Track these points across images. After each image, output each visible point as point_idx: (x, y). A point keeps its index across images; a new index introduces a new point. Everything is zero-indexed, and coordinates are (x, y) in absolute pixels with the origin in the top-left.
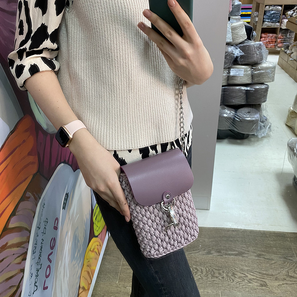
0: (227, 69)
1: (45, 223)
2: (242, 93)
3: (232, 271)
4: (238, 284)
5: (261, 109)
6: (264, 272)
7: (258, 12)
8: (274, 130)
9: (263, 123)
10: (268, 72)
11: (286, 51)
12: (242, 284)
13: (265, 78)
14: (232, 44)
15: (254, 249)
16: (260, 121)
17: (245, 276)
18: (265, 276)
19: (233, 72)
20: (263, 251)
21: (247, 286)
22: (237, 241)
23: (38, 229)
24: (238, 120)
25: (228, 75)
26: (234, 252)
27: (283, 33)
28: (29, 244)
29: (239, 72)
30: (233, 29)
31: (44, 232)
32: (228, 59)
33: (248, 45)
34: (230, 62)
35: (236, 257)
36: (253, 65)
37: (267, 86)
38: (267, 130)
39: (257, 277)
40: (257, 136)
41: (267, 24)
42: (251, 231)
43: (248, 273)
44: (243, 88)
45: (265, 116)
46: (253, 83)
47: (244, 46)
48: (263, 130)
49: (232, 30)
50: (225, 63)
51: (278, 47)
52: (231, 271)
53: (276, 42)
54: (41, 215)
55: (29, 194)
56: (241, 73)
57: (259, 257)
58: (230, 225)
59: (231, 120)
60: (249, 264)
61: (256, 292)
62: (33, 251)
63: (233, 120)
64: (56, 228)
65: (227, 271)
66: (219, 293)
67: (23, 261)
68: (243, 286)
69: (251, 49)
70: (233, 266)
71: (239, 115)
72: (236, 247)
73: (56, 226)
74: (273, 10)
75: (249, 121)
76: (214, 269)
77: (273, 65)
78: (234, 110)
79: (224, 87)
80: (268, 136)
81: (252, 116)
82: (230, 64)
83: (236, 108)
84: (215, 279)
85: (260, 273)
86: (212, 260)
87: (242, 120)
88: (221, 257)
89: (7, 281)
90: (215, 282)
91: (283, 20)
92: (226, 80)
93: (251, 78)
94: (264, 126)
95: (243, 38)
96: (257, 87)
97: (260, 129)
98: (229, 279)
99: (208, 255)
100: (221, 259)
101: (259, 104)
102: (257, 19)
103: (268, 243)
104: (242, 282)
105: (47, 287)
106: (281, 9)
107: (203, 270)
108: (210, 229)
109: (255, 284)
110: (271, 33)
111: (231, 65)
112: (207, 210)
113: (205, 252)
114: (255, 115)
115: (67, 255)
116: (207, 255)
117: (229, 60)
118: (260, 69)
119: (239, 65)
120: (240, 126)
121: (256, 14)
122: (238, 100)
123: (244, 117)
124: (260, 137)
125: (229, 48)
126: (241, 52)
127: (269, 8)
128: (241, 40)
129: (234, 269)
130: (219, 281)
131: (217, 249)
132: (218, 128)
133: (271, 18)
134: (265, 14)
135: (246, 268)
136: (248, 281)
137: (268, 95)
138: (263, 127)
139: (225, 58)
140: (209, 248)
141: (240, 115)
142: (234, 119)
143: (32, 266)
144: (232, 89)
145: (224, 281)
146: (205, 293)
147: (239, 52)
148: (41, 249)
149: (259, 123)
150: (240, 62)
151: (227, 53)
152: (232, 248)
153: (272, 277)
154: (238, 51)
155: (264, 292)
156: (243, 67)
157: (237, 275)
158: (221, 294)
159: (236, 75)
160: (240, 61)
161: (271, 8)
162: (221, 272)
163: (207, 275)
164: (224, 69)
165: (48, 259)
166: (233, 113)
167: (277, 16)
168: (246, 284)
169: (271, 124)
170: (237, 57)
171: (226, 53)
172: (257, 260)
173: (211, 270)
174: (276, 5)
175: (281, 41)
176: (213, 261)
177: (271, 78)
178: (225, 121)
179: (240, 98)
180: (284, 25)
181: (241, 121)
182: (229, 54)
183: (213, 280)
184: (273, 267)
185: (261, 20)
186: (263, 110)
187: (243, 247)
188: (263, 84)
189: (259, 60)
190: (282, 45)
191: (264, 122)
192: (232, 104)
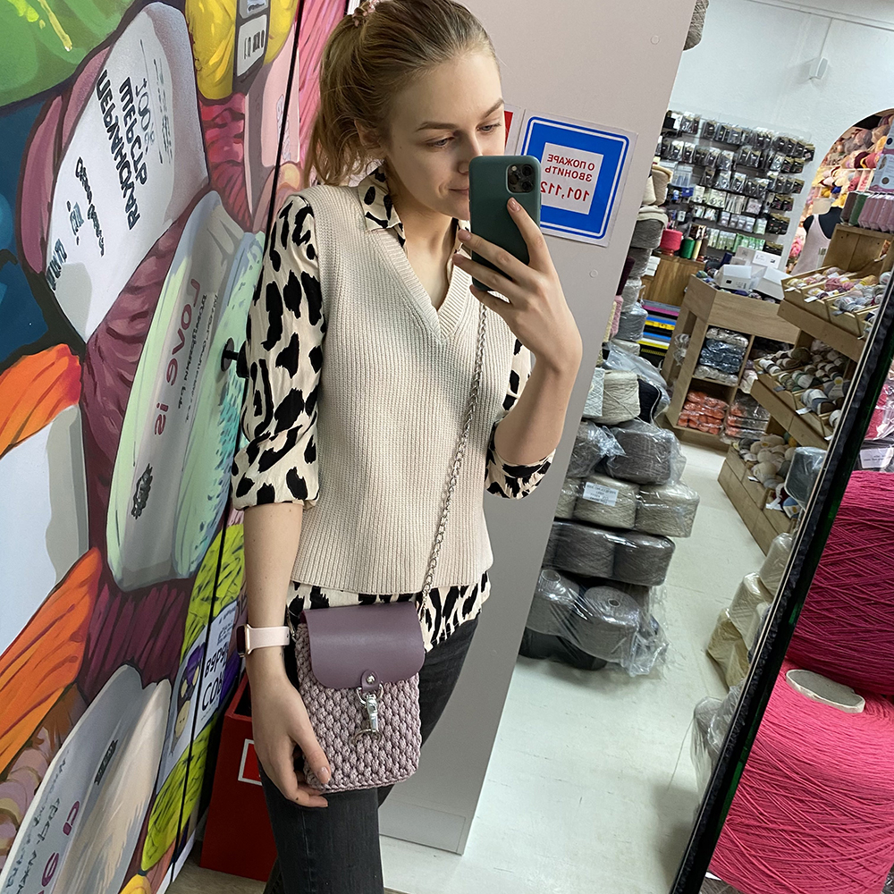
0: (578, 482)
1: (51, 811)
2: (606, 547)
7: (690, 337)
8: (673, 662)
9: (647, 639)
10: (677, 511)
11: (742, 452)
13: (667, 525)
14: (600, 424)
16: (640, 632)
19: (589, 492)
23: (35, 824)
24: (582, 615)
25: (578, 495)
27: (743, 404)
28: (6, 859)
29: (605, 495)
30: (609, 386)
31: (43, 835)
32: (582, 456)
33: (637, 435)
34: (588, 466)
36: (645, 485)
37: (669, 546)
38: (654, 660)
40: (626, 669)
41: (706, 371)
44: (609, 537)
45: (657, 619)
46: (635, 529)
47: (627, 435)
48: (643, 658)
49: (605, 389)
50: (573, 465)
51: (727, 435)
53: (722, 420)
55: (44, 733)
56: (609, 499)
59: (566, 613)
62: (9, 879)
63: (571, 615)
69: (643, 447)
71: (587, 604)
73: (69, 822)
74: (726, 342)
75: (611, 626)
78: (577, 588)
79: (560, 523)
80: (655, 675)
81: (619, 614)
82: (586, 470)
83: (584, 583)
87: (593, 620)
91: (747, 372)
92: (571, 506)
93: (633, 516)
94: (648, 647)
95: (631, 413)
96: (646, 542)
97: (637, 652)
101: (645, 587)
102: (684, 353)
106: (746, 343)
110: (713, 397)
111: (587, 473)
112: (456, 854)
114: (629, 614)
117: (585, 459)
118: (658, 500)
119: (610, 477)
120: (587, 635)
121: (683, 338)
122: (591, 564)
123: (599, 613)
124: (633, 674)
125: (591, 429)
126: (619, 449)
127: (718, 334)
132: (527, 624)
133: (719, 360)
134: (705, 346)
137: (669, 568)
138: (646, 650)
141: (592, 605)
142: (573, 611)
144: (582, 532)
147: (612, 447)
149: (636, 637)
150: (611, 471)
151: (581, 442)
154: (612, 444)
156: (619, 484)
159: (598, 500)
160: (613, 469)
161: (723, 336)
164: (568, 477)
166: (573, 596)
167: (734, 357)
169: (667, 645)
170: (607, 457)
171: (578, 440)
174: (736, 332)
175: (735, 422)
177: (683, 527)
178: (551, 611)
179: (598, 560)
180: (749, 384)
181: (589, 621)
182: (587, 446)
185: (694, 358)
186: (654, 602)
188: (661, 537)
189: (659, 476)
190: (738, 433)
191: (650, 635)
192: (575, 571)
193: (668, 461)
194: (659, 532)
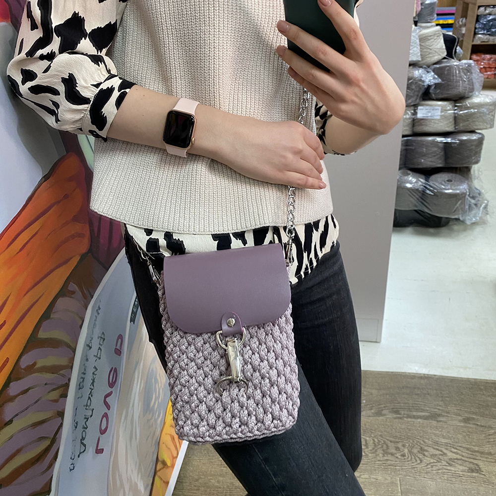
0: (412, 108)
1: (99, 340)
2: (438, 147)
3: (419, 444)
4: (429, 466)
5: (470, 175)
6: (477, 449)
7: (466, 18)
8: (493, 213)
9: (474, 199)
10: (482, 111)
12: (437, 468)
13: (477, 123)
14: (420, 66)
15: (458, 410)
16: (469, 195)
17: (441, 453)
18: (477, 454)
19: (422, 113)
20: (474, 413)
21: (444, 471)
22: (428, 394)
23: (89, 348)
24: (430, 193)
25: (413, 117)
26: (423, 414)
28: (72, 370)
29: (432, 112)
30: (423, 39)
31: (98, 356)
32: (413, 89)
33: (448, 66)
34: (418, 96)
35: (425, 421)
36: (457, 99)
37: (480, 136)
38: (481, 212)
39: (463, 456)
40: (464, 221)
41: (481, 37)
42: (452, 380)
43: (447, 449)
44: (439, 139)
45: (479, 188)
46: (456, 131)
47: (441, 68)
48: (473, 212)
49: (420, 41)
50: (408, 97)
52: (417, 444)
54: (93, 325)
55: (73, 286)
56: (436, 114)
57: (466, 423)
58: (416, 368)
59: (419, 194)
60: (448, 434)
61: (461, 481)
62: (80, 384)
63: (423, 194)
64: (118, 352)
65: (411, 445)
66: (396, 481)
67: (62, 397)
68: (439, 470)
69: (453, 73)
70: (420, 437)
71: (432, 185)
72: (426, 404)
73: (118, 347)
74: (492, 14)
75: (450, 195)
76: (388, 440)
77: (491, 99)
78: (423, 177)
79: (406, 138)
80: (482, 223)
81: (454, 187)
82: (417, 99)
83: (427, 173)
84: (390, 457)
85: (468, 449)
86: (383, 425)
87: (438, 194)
88: (400, 420)
89: (35, 428)
90: (389, 462)
92: (411, 126)
93: (453, 122)
94: (476, 205)
95: (440, 55)
96: (464, 137)
97: (469, 209)
98: (413, 457)
99: (378, 418)
100: (399, 425)
101: (467, 167)
102: (464, 30)
103: (482, 399)
104: (436, 464)
105: (103, 450)
107: (368, 442)
108: (381, 374)
109: (459, 468)
110: (487, 54)
111: (418, 101)
112: (376, 342)
113: (373, 411)
114: (460, 185)
115: (136, 401)
116: (375, 416)
117: (415, 91)
118: (469, 107)
119: (433, 100)
120: (435, 204)
121: (462, 21)
122: (430, 159)
123: (441, 189)
124: (468, 222)
125: (415, 70)
126: (436, 79)
127: (485, 10)
128: (436, 57)
129: (423, 441)
130: (396, 461)
131: (393, 407)
132: (396, 206)
133: (488, 28)
134: (477, 21)
135: (444, 441)
136: (447, 463)
137: (483, 152)
138: (474, 206)
139: (408, 88)
140: (379, 405)
141: (435, 185)
142: (423, 191)
143: (76, 409)
145: (405, 462)
146: (372, 480)
147: (432, 78)
148: (93, 384)
149: (467, 199)
150: (433, 95)
151: (411, 79)
152: (419, 406)
153: (490, 458)
154: (431, 76)
155: (474, 481)
156: (440, 103)
157: (427, 451)
158: (399, 482)
159: (428, 117)
160: (435, 94)
161: (488, 10)
162: (400, 445)
163: (376, 451)
164: (406, 106)
165: (104, 401)
166: (421, 182)
168: (443, 468)
169: (488, 201)
170: (429, 87)
171: (409, 79)
172: (462, 426)
173: (383, 442)
176: (386, 427)
177: (488, 122)
178: (409, 195)
179: (435, 156)
181: (435, 195)
182: (415, 82)
183: (385, 458)
184: (492, 440)
185: (471, 31)
186: (475, 179)
187: (438, 405)
188: (473, 132)
189: (467, 91)
191: (476, 197)
192: (420, 166)
193: (472, 79)
194: (472, 129)
